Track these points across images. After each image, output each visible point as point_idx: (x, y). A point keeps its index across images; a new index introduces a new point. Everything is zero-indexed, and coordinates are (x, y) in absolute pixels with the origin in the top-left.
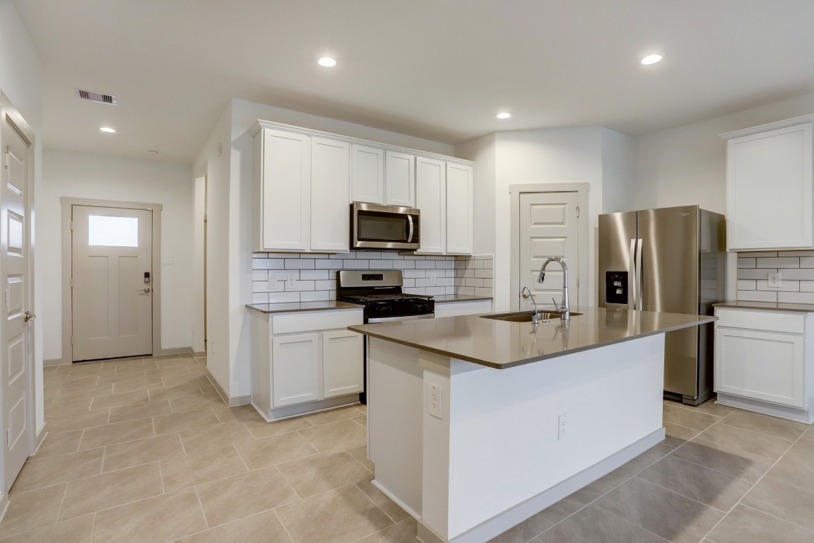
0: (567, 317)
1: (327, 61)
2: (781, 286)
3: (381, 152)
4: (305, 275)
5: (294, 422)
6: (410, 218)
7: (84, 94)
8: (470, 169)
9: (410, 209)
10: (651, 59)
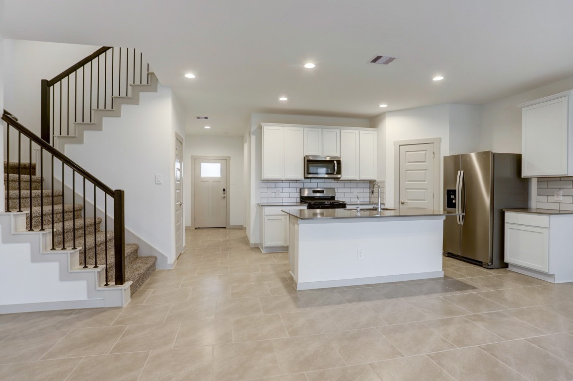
0: (380, 210)
1: (283, 99)
2: (561, 199)
3: (320, 130)
4: (284, 190)
5: (272, 254)
6: (335, 162)
7: (198, 118)
8: (375, 133)
9: (336, 157)
10: (438, 78)
